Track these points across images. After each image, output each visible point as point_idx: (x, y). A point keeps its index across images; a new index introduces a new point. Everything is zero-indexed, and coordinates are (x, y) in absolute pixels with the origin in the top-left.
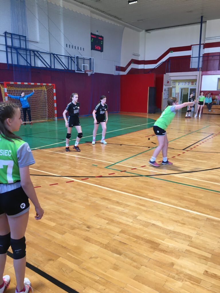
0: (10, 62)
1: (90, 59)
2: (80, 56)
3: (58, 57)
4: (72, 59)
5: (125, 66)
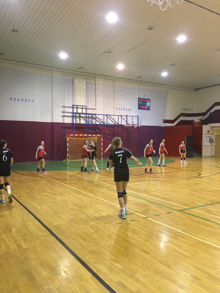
0: (75, 122)
1: (138, 116)
3: (110, 116)
4: (122, 117)
5: (173, 119)
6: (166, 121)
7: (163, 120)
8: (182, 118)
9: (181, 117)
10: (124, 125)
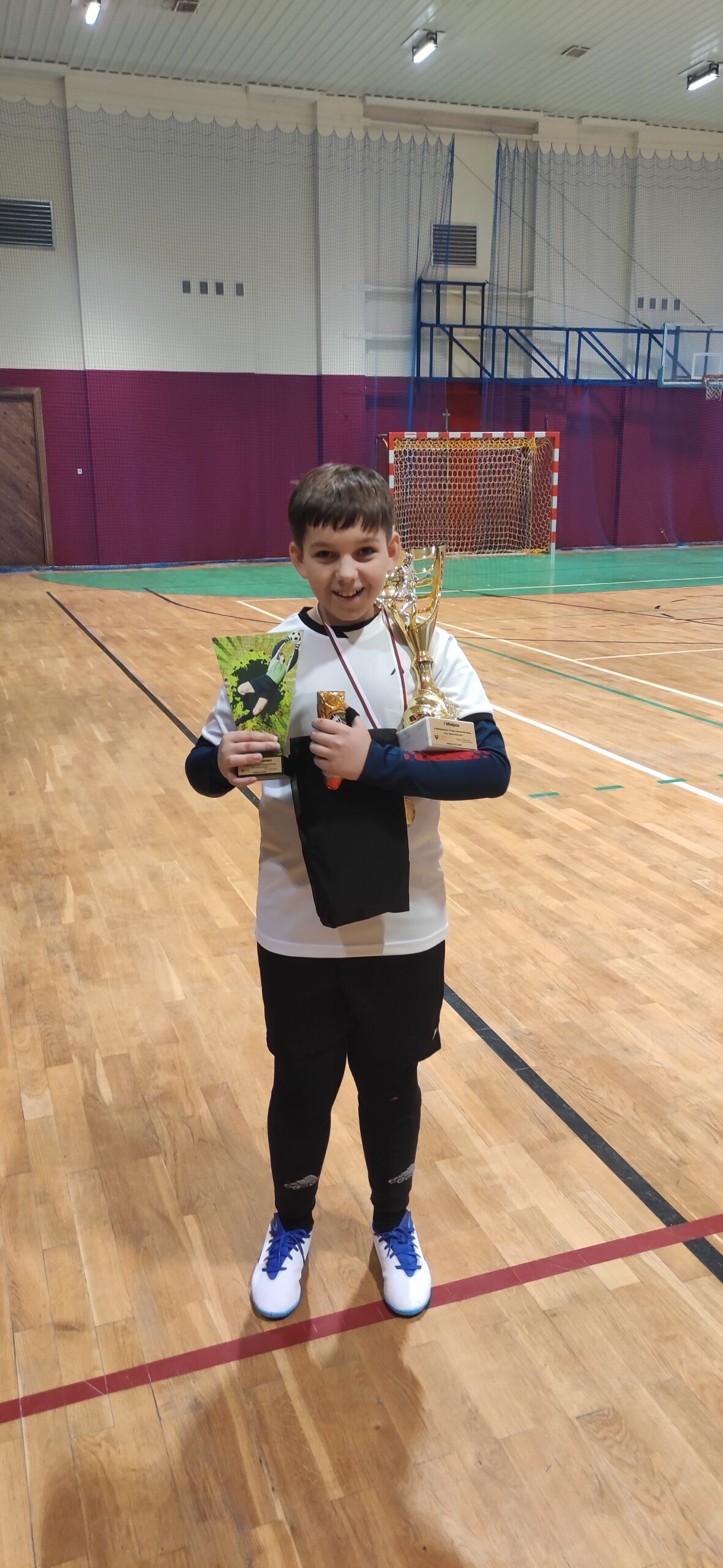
0: (425, 373)
2: (684, 326)
3: (593, 336)
4: (651, 337)
10: (659, 381)
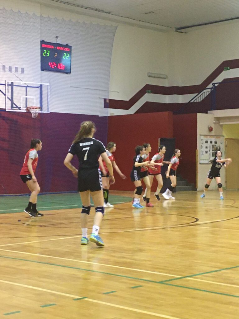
1: (41, 86)
5: (127, 99)
6: (110, 104)
7: (103, 100)
8: (148, 98)
9: (146, 95)
10: (5, 109)
